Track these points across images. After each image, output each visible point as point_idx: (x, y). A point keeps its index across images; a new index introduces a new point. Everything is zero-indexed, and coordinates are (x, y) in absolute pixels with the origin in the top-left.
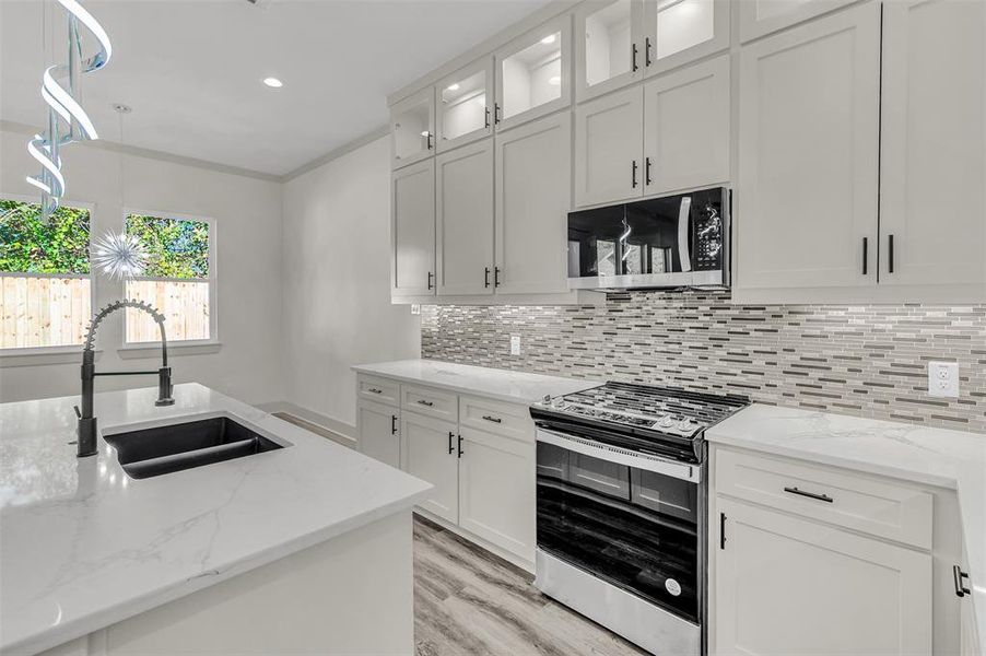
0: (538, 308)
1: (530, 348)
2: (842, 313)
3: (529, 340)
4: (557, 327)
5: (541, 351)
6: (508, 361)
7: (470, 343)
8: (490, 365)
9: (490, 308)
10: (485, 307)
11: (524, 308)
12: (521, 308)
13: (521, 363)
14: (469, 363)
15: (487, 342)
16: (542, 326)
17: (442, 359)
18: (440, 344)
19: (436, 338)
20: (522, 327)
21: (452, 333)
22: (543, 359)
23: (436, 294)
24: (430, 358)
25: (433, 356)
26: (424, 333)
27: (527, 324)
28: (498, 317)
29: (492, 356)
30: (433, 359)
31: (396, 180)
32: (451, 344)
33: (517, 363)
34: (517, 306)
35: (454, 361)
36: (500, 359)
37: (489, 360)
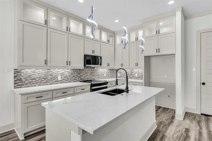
0: (65, 69)
1: (63, 78)
3: (63, 76)
5: (66, 78)
6: (57, 82)
7: (43, 79)
8: (51, 84)
9: (51, 70)
10: (49, 69)
11: (62, 69)
12: (61, 69)
13: (61, 82)
14: (43, 85)
15: (50, 78)
16: (66, 73)
17: (28, 86)
18: (27, 82)
19: (25, 80)
20: (61, 74)
21: (34, 78)
22: (67, 80)
23: (47, 66)
24: (21, 87)
25: (23, 86)
26: (16, 79)
27: (62, 73)
28: (53, 72)
29: (52, 82)
30: (23, 87)
31: (23, 25)
32: (33, 81)
33: (60, 82)
34: (60, 69)
35: (35, 86)
36: (55, 82)
37: (51, 83)
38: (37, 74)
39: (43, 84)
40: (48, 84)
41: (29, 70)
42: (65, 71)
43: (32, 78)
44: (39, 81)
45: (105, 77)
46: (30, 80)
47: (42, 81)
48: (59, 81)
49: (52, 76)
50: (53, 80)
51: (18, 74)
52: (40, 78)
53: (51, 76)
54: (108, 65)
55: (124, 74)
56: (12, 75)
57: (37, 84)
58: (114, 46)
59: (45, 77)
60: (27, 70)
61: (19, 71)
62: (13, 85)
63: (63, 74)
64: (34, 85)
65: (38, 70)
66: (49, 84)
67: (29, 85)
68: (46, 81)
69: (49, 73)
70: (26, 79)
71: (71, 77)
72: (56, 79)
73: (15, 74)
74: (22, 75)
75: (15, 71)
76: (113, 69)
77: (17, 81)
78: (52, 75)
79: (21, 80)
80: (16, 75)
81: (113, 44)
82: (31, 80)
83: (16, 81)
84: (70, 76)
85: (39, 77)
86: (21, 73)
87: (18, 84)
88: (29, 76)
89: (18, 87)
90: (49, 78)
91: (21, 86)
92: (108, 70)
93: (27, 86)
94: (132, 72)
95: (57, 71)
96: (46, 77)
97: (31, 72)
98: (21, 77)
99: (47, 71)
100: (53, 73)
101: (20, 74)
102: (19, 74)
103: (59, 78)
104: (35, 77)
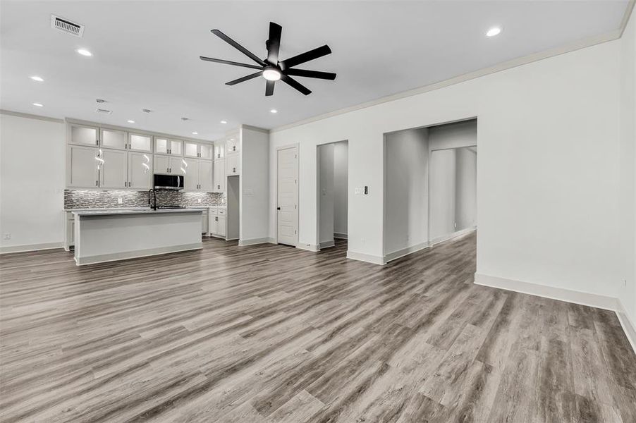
2: (189, 193)
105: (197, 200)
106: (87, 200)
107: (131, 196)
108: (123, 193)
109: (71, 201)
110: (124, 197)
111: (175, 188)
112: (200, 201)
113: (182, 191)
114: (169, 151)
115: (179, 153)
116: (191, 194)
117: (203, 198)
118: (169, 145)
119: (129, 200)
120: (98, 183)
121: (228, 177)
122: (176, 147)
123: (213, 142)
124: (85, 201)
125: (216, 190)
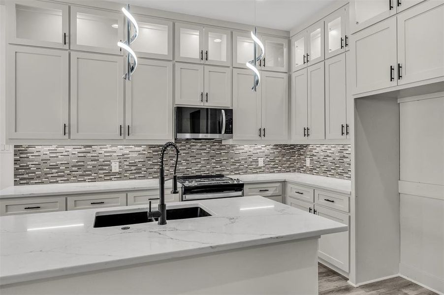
0: (130, 146)
1: (125, 167)
2: (243, 147)
3: (125, 163)
4: (144, 155)
5: (133, 168)
6: (109, 175)
7: (74, 169)
8: (94, 180)
9: (93, 147)
10: (90, 146)
11: (121, 146)
12: (118, 146)
13: (120, 176)
14: (74, 182)
15: (91, 167)
16: (134, 155)
17: (42, 183)
18: (40, 173)
19: (35, 169)
20: (120, 157)
21: (55, 164)
22: (135, 172)
23: (69, 137)
24: (27, 183)
25: (32, 182)
26: (18, 166)
27: (123, 155)
28: (100, 152)
29: (96, 175)
30: (32, 184)
31: (16, 52)
32: (53, 171)
33: (117, 176)
34: (116, 146)
35: (57, 182)
36: (103, 176)
37: (93, 178)
38: (62, 157)
39: (73, 178)
40: (87, 180)
41: (45, 148)
42: (130, 150)
43: (51, 164)
44: (66, 172)
45: (260, 168)
46: (45, 170)
47: (73, 173)
48: (115, 174)
49: (96, 163)
50: (100, 172)
51: (21, 156)
52: (67, 166)
53: (93, 163)
54: (262, 133)
55: (320, 161)
56: (11, 158)
57: (62, 179)
58: (285, 76)
59: (79, 163)
60: (40, 147)
61: (24, 149)
62: (11, 178)
63: (126, 156)
64: (55, 181)
65: (63, 148)
66: (90, 180)
67: (44, 180)
68: (81, 173)
69: (88, 155)
70: (39, 166)
71: (149, 166)
72: (107, 168)
73: (15, 155)
74: (30, 157)
75: (16, 149)
76: (291, 145)
77: (20, 170)
78: (96, 158)
79: (28, 167)
80: (18, 157)
81: (285, 69)
82: (48, 169)
83: (17, 169)
84: (144, 163)
85: (66, 162)
86: (28, 154)
87: (22, 176)
88: (44, 161)
89: (21, 182)
90: (88, 167)
91: (27, 181)
92: (271, 147)
93: (40, 181)
94: (342, 154)
95: (109, 149)
96: (82, 163)
97: (48, 153)
98: (28, 163)
99: (83, 150)
100: (99, 155)
101: (25, 156)
102: (23, 156)
103: (115, 167)
104: (58, 162)
105: (256, 161)
106: (56, 167)
107: (135, 155)
108: (119, 150)
109: (27, 168)
110: (123, 158)
111: (216, 136)
112: (261, 163)
113: (230, 142)
114: (204, 55)
115: (224, 58)
116: (246, 148)
117: (267, 156)
118: (204, 41)
119: (131, 165)
120: (66, 130)
121: (356, 100)
122: (218, 45)
123: (288, 32)
124: (52, 167)
125: (297, 139)
